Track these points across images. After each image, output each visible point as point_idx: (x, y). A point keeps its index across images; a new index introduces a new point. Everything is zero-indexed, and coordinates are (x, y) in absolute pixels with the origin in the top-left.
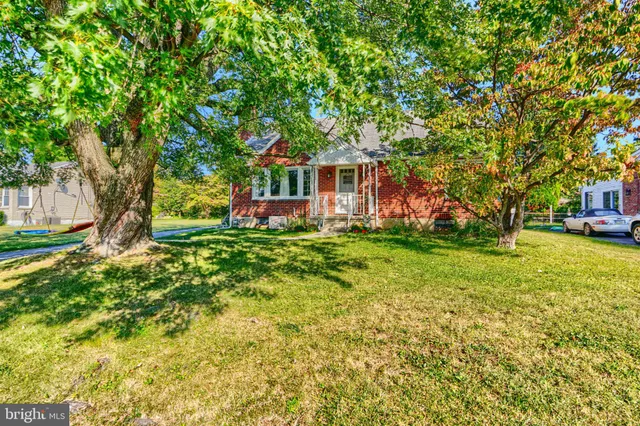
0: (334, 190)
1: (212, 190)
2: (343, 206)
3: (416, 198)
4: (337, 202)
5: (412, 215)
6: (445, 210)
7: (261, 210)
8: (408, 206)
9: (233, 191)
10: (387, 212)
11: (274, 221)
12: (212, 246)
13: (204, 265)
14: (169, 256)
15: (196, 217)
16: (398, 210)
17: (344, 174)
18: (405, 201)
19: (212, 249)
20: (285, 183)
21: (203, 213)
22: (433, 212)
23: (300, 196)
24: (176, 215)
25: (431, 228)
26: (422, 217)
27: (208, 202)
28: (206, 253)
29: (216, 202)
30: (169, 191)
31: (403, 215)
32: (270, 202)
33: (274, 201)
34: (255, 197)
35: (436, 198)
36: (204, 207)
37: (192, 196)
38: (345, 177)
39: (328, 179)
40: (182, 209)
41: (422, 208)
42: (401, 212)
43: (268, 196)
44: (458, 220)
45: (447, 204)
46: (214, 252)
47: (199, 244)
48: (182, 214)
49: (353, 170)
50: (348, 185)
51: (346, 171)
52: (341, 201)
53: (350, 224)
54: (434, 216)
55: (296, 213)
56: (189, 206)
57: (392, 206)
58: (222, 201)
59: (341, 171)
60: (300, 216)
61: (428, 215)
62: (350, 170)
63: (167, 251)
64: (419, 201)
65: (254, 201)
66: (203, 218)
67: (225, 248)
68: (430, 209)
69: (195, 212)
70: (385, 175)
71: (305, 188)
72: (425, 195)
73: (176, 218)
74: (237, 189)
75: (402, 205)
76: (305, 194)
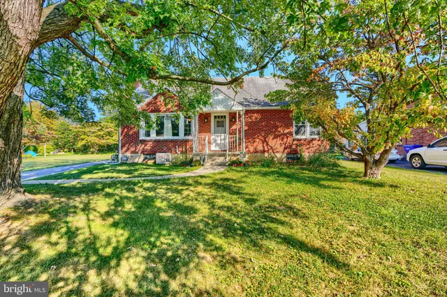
0: (210, 132)
1: (99, 133)
2: (217, 145)
3: (273, 138)
4: (212, 141)
5: (271, 151)
6: (294, 147)
7: (148, 147)
8: (267, 144)
9: (122, 132)
10: (252, 149)
11: (160, 157)
12: (107, 190)
13: (102, 229)
14: (46, 217)
15: (86, 153)
16: (260, 148)
17: (217, 120)
18: (265, 141)
19: (108, 195)
20: (168, 125)
21: (92, 150)
22: (285, 148)
23: (181, 136)
24: (69, 151)
25: (285, 160)
26: (277, 152)
27: (97, 141)
28: (102, 204)
29: (103, 142)
30: (63, 133)
31: (264, 151)
32: (155, 141)
33: (159, 141)
34: (142, 137)
35: (287, 138)
36: (93, 145)
37: (82, 137)
38: (218, 122)
39: (205, 123)
40: (74, 147)
41: (278, 146)
42: (262, 149)
43: (153, 136)
44: (303, 154)
45: (295, 142)
46: (111, 201)
47: (91, 189)
48: (74, 151)
49: (225, 117)
50: (220, 128)
51: (219, 117)
52: (215, 141)
53: (228, 159)
54: (286, 151)
55: (179, 150)
56: (80, 144)
57: (256, 144)
58: (108, 141)
59: (215, 117)
60: (182, 152)
61: (282, 150)
62: (222, 117)
63: (43, 208)
64: (275, 140)
65: (141, 141)
66: (92, 153)
67: (125, 193)
68: (284, 146)
69: (85, 149)
70: (250, 120)
71: (186, 130)
72: (279, 136)
73: (69, 153)
74: (126, 130)
75: (263, 143)
76: (185, 134)
